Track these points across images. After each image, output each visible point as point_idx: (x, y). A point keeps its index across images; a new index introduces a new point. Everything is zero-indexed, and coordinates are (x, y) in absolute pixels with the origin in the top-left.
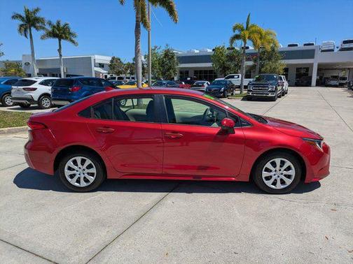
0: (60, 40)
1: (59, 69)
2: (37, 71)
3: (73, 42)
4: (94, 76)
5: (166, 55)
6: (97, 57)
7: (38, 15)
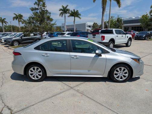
0: (75, 17)
1: (74, 29)
2: (66, 29)
3: (79, 17)
4: (86, 31)
5: (118, 20)
6: (88, 23)
7: (68, 8)
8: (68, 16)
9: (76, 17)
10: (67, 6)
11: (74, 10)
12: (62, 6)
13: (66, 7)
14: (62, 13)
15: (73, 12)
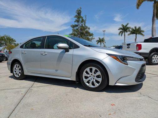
3: (142, 34)
8: (129, 35)
9: (137, 35)
10: (128, 24)
11: (135, 27)
12: (122, 25)
13: (126, 26)
14: (121, 32)
15: (135, 29)
